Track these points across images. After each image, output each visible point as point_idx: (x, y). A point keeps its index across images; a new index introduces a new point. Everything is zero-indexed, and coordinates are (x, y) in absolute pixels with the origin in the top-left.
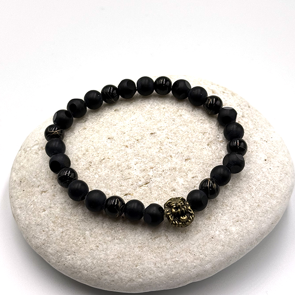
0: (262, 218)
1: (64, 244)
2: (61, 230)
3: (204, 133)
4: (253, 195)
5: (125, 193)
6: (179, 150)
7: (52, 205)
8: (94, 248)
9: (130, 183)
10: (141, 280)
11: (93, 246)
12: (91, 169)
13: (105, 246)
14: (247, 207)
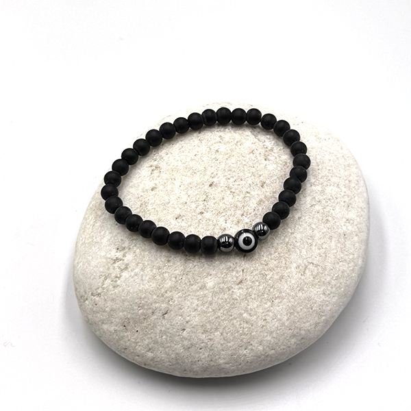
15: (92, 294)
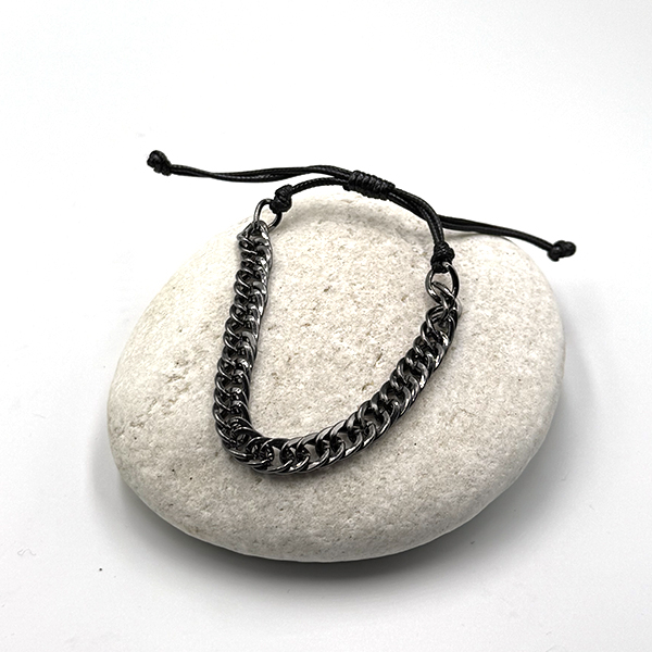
0: (552, 326)
3: (395, 255)
5: (361, 387)
8: (381, 483)
9: (357, 369)
11: (377, 482)
12: (284, 382)
15: (132, 424)
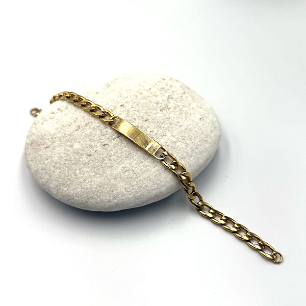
0: (200, 156)
1: (61, 180)
2: (59, 171)
3: (157, 104)
4: (192, 141)
5: (103, 144)
6: (141, 115)
7: (53, 155)
8: (82, 181)
9: (107, 137)
10: (116, 201)
11: (82, 180)
12: (80, 130)
13: (90, 179)
14: (189, 149)
